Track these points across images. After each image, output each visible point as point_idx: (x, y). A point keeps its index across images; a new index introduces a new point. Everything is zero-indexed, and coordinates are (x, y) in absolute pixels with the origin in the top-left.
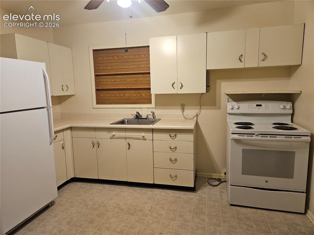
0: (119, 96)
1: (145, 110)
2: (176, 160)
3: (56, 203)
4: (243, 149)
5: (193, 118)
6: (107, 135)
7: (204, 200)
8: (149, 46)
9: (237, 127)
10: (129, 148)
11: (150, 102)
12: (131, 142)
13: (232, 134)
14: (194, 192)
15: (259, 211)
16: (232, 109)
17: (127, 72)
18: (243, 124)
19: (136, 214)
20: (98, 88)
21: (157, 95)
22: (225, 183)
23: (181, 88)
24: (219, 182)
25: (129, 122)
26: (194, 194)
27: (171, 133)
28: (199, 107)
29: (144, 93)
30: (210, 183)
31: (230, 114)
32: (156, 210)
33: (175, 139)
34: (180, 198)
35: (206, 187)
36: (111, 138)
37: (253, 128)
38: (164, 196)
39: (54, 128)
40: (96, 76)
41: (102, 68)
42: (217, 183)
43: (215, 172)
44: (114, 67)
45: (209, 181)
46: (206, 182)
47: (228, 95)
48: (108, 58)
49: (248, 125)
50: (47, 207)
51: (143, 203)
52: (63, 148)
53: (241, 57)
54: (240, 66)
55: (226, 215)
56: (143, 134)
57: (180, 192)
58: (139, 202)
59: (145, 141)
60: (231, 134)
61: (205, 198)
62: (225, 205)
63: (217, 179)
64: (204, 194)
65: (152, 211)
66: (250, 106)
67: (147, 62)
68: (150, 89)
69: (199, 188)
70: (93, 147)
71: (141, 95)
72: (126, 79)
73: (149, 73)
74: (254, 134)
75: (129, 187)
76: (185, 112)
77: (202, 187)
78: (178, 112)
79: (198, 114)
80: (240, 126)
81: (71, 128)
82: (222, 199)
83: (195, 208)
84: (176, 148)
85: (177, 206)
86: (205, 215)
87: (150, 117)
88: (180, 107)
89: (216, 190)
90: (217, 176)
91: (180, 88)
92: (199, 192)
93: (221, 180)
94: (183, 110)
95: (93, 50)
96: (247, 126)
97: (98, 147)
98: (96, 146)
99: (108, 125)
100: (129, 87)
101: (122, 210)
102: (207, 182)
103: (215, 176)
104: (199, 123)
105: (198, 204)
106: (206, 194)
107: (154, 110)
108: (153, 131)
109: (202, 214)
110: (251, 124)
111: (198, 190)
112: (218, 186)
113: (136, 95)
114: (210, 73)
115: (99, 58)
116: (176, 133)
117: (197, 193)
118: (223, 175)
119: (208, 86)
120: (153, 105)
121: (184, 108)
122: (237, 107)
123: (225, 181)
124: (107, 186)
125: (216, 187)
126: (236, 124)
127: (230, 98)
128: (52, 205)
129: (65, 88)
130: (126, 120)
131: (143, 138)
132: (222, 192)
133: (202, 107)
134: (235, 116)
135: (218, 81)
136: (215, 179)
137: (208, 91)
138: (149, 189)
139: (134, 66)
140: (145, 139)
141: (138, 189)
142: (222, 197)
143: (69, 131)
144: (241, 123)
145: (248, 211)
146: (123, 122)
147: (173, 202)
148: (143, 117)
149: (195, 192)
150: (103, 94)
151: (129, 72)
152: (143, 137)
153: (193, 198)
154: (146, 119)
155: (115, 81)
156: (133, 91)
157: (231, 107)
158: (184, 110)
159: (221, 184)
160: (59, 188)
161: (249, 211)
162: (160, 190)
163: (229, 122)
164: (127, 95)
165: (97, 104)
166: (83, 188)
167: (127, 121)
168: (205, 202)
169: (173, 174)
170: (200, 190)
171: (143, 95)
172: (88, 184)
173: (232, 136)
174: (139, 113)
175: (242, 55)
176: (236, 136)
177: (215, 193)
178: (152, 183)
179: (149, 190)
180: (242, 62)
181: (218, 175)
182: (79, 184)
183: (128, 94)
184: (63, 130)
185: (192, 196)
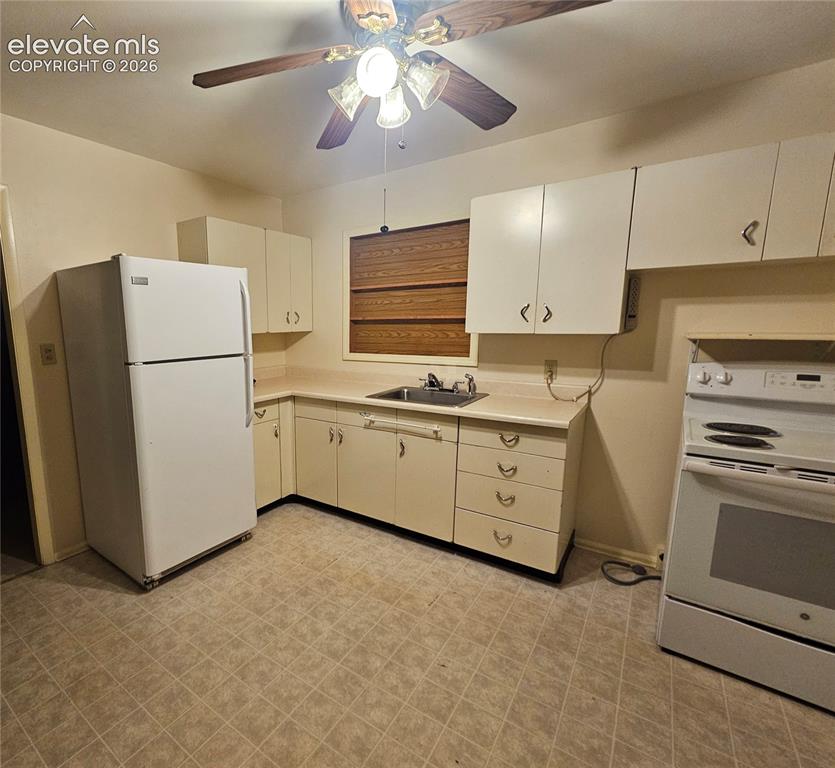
0: (396, 335)
1: (451, 371)
2: (513, 499)
3: (254, 537)
4: (723, 506)
5: (578, 398)
6: (358, 419)
7: (579, 613)
8: (468, 221)
9: (711, 437)
10: (402, 454)
11: (466, 353)
12: (408, 440)
13: (688, 454)
14: (556, 587)
15: (764, 696)
16: (705, 382)
17: (417, 284)
18: (736, 428)
19: (397, 602)
20: (356, 319)
21: (483, 337)
22: (657, 582)
23: (545, 320)
24: (638, 577)
25: (413, 395)
26: (556, 590)
27: (504, 433)
28: (600, 371)
29: (451, 331)
30: (609, 573)
31: (694, 396)
32: (446, 605)
33: (514, 449)
34: (514, 592)
35: (595, 580)
36: (367, 427)
37: (771, 447)
38: (473, 577)
39: (254, 396)
40: (353, 292)
41: (366, 275)
42: (633, 577)
43: (631, 548)
44: (392, 273)
45: (606, 568)
46: (596, 567)
47: (694, 341)
48: (380, 254)
49: (756, 434)
50: (236, 542)
51: (418, 583)
52: (276, 436)
53: (751, 228)
54: (749, 255)
55: (640, 674)
56: (435, 427)
57: (517, 577)
58: (411, 577)
59: (439, 443)
60: (685, 456)
61: (585, 609)
62: (644, 644)
63: (633, 567)
64: (582, 599)
65: (436, 606)
66: (773, 376)
67: (462, 259)
68: (463, 321)
69: (573, 580)
70: (331, 440)
71: (448, 335)
72: (413, 298)
73: (465, 284)
74: (772, 466)
75: (397, 538)
76: (554, 381)
77: (581, 579)
78: (536, 380)
79: (593, 390)
80: (726, 434)
81: (293, 398)
82: (636, 624)
83: (548, 627)
84: (515, 470)
85: (500, 609)
86: (574, 654)
87: (461, 387)
88: (542, 368)
89: (623, 597)
90: (635, 558)
91: (542, 319)
92: (571, 591)
93: (645, 571)
94: (551, 376)
95: (351, 238)
96: (749, 436)
97: (341, 442)
98: (336, 439)
99: (362, 399)
100: (419, 317)
101: (370, 584)
102: (600, 570)
103: (628, 556)
104: (594, 413)
105: (560, 619)
106: (589, 599)
107: (473, 373)
108: (459, 421)
109: (565, 650)
110: (767, 432)
111: (568, 583)
112: (632, 587)
113: (434, 336)
114: (639, 279)
115: (362, 255)
116: (519, 435)
117: (567, 590)
118: (655, 559)
119: (630, 316)
120: (472, 359)
121: (554, 370)
122: (722, 378)
123: (659, 578)
124: (354, 526)
125: (627, 587)
126: (710, 426)
127: (703, 350)
128: (247, 539)
129: (293, 318)
130: (406, 390)
131: (434, 436)
132: (643, 608)
133: (606, 371)
134: (712, 404)
135: (665, 303)
136: (627, 565)
137: (630, 330)
138: (443, 553)
139: (436, 269)
140: (440, 439)
141: (416, 547)
142: (637, 619)
143: (289, 403)
144: (731, 425)
145: (720, 684)
146: (396, 395)
147: (492, 599)
148: (445, 387)
149: (560, 588)
150: (365, 331)
151: (422, 283)
152: (436, 432)
153: (550, 599)
154: (452, 391)
155: (391, 303)
156: (429, 326)
157: (700, 377)
158: (554, 377)
159: (644, 583)
160: (261, 512)
161: (723, 685)
162: (468, 561)
163: (690, 420)
164: (414, 334)
165: (351, 352)
166: (306, 518)
167: (408, 393)
168: (583, 622)
169: (503, 533)
170: (575, 585)
171: (452, 335)
172: (318, 512)
173: (687, 463)
174: (434, 377)
175: (755, 224)
176: (702, 464)
177: (619, 602)
178: (450, 540)
179: (441, 554)
180: (753, 244)
181: (638, 555)
182: (302, 509)
183: (415, 332)
184: (278, 401)
185: (549, 594)
